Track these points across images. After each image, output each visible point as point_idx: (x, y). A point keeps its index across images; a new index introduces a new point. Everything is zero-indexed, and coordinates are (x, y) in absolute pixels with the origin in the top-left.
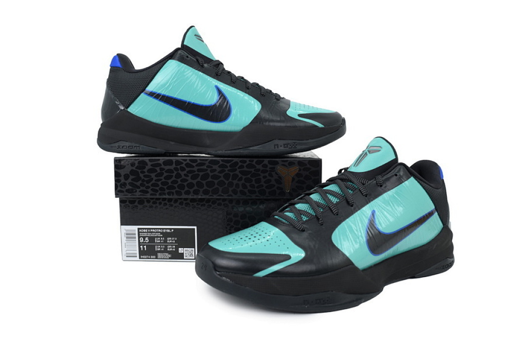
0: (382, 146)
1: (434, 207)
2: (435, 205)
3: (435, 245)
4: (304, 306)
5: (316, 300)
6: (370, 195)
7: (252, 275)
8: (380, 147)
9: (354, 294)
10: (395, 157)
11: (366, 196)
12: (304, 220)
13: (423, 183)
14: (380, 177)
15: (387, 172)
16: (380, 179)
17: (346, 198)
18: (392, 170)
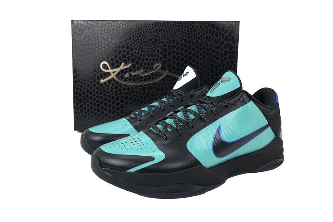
0: (231, 78)
1: (268, 123)
2: (268, 122)
3: (268, 151)
4: (162, 194)
5: (171, 190)
6: (218, 114)
7: (126, 171)
8: (230, 78)
9: (201, 185)
10: (240, 86)
11: (216, 115)
12: (169, 131)
13: (259, 105)
14: (227, 100)
15: (233, 97)
16: (227, 102)
17: (200, 116)
18: (236, 96)
